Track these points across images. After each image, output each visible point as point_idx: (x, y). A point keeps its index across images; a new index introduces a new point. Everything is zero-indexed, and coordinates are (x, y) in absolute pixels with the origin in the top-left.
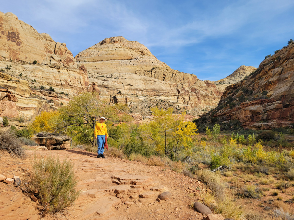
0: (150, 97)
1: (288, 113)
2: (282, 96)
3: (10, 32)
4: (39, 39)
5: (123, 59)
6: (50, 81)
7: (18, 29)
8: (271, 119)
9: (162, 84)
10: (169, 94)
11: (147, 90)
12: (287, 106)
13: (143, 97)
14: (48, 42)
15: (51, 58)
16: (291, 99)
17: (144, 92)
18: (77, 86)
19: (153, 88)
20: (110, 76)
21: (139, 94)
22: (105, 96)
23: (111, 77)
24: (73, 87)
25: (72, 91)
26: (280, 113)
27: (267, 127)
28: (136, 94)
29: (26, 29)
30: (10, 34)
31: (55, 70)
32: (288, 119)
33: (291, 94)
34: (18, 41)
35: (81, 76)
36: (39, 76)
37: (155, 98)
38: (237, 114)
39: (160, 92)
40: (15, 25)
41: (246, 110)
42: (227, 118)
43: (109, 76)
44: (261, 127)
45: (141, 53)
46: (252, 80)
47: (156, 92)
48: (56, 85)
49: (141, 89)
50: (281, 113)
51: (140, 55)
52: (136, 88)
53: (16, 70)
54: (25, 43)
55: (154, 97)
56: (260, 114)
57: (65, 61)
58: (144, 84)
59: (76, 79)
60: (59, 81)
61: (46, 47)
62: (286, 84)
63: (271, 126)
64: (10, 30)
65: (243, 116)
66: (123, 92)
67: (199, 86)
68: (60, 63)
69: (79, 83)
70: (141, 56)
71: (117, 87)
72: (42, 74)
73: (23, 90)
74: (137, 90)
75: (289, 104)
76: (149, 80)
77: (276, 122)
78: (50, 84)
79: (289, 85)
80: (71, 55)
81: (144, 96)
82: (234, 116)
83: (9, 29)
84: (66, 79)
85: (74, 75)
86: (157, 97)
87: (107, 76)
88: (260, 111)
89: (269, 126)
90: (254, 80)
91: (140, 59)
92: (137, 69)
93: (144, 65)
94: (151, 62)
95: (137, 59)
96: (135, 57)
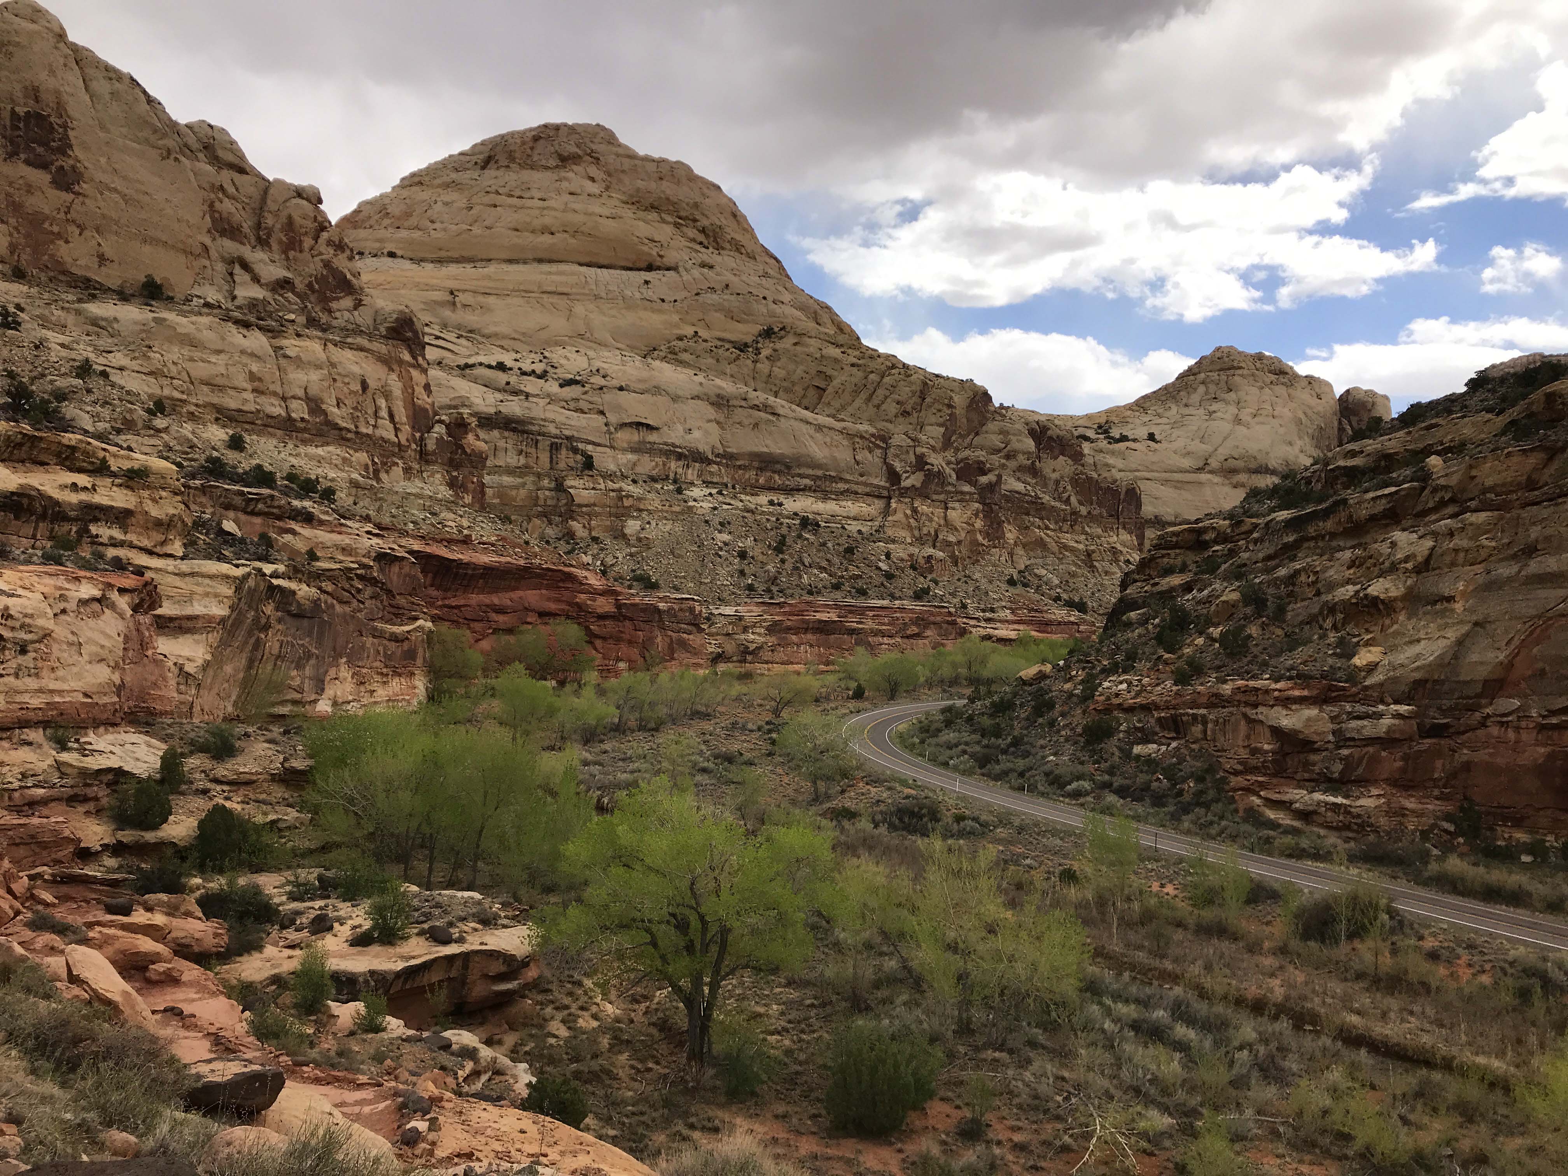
0: (743, 497)
1: (1439, 764)
2: (1418, 684)
3: (21, 110)
4: (176, 159)
5: (606, 262)
6: (231, 402)
7: (65, 97)
8: (1364, 782)
9: (812, 432)
10: (841, 486)
11: (731, 457)
12: (1437, 731)
13: (711, 494)
14: (226, 177)
15: (237, 269)
16: (1457, 704)
17: (714, 468)
18: (370, 431)
19: (765, 450)
20: (539, 368)
21: (690, 477)
22: (507, 480)
23: (546, 372)
24: (349, 436)
25: (344, 460)
26: (1403, 759)
27: (1341, 818)
28: (672, 476)
29: (107, 97)
30: (21, 125)
31: (257, 341)
32: (1436, 792)
33: (1458, 682)
34: (62, 167)
35: (394, 376)
36: (174, 370)
37: (771, 503)
38: (1210, 726)
39: (798, 471)
40: (52, 72)
41: (1254, 721)
42: (1163, 728)
43: (534, 367)
44: (1315, 812)
45: (707, 236)
46: (1286, 540)
47: (779, 472)
48: (259, 422)
49: (699, 453)
50: (1406, 758)
51: (698, 247)
52: (673, 445)
53: (49, 334)
54: (99, 176)
55: (763, 499)
56: (1318, 750)
57: (310, 286)
58: (718, 423)
59: (369, 393)
60: (276, 403)
61: (211, 205)
62: (1440, 628)
63: (1359, 816)
64: (22, 101)
65: (1241, 743)
66: (605, 460)
67: (999, 451)
68: (286, 299)
69: (384, 413)
70: (707, 255)
71: (576, 434)
72: (192, 360)
73: (158, 524)
74: (680, 457)
75: (1446, 726)
76: (743, 403)
77: (1383, 800)
78: (231, 419)
79: (1452, 634)
80: (345, 255)
81: (714, 491)
82: (1193, 729)
83: (18, 94)
84: (313, 391)
85: (356, 369)
86: (782, 498)
87: (519, 364)
88: (1315, 738)
89: (1350, 813)
90: (1295, 541)
91: (696, 272)
92: (677, 326)
93: (719, 308)
94: (755, 292)
95: (681, 269)
96: (671, 257)
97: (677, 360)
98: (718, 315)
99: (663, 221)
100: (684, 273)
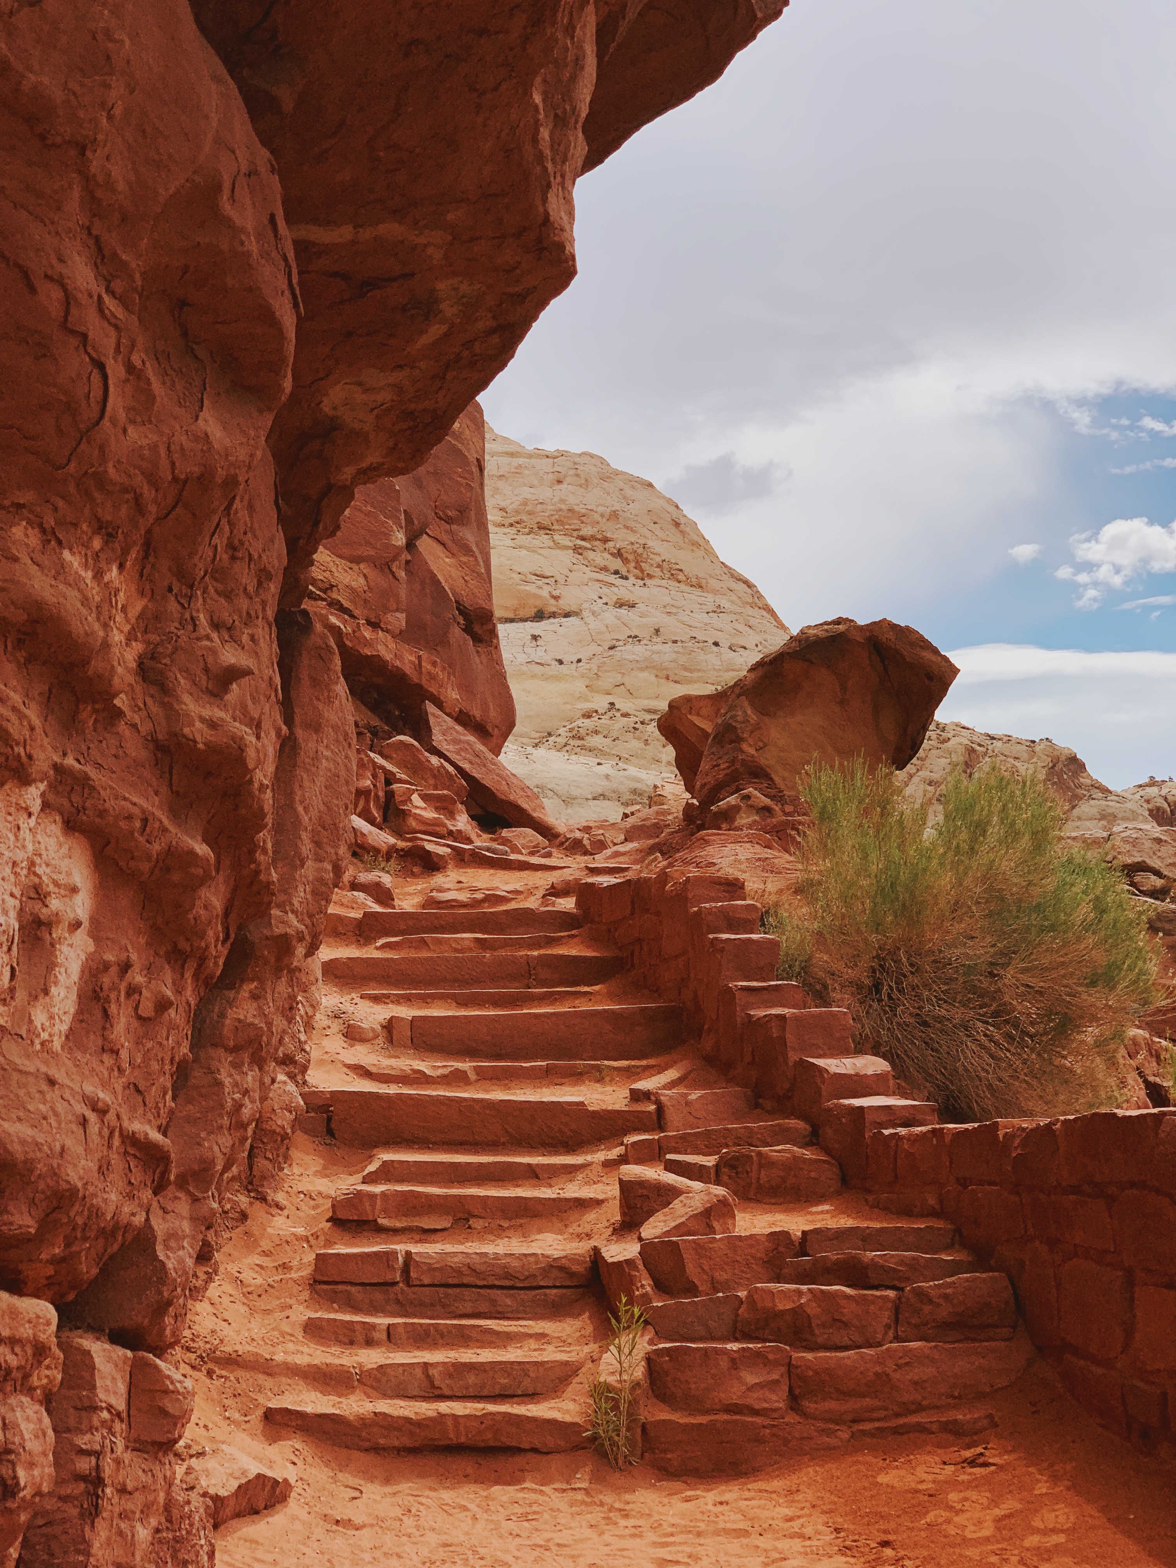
45: (625, 561)
91: (610, 616)
92: (582, 698)
93: (648, 666)
94: (700, 637)
95: (585, 614)
96: (570, 599)
97: (583, 747)
98: (645, 675)
99: (557, 546)
100: (590, 619)
